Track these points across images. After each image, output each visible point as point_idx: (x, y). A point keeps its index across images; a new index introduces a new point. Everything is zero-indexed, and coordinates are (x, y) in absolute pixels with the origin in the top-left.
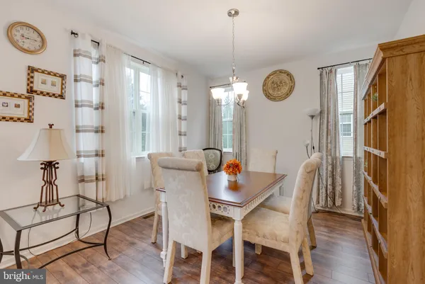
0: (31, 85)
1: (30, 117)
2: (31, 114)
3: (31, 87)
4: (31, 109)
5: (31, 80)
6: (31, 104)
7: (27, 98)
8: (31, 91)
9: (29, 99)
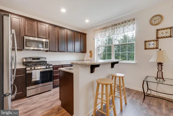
0: (157, 36)
1: (157, 47)
2: (157, 46)
3: (158, 37)
4: (157, 44)
5: (157, 34)
6: (157, 42)
7: (156, 41)
8: (158, 38)
9: (157, 41)
